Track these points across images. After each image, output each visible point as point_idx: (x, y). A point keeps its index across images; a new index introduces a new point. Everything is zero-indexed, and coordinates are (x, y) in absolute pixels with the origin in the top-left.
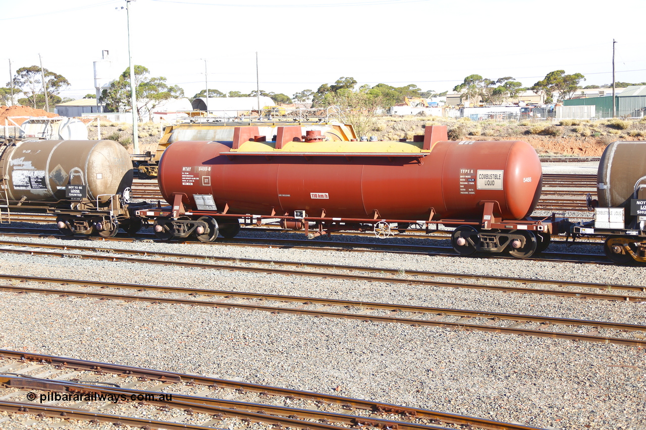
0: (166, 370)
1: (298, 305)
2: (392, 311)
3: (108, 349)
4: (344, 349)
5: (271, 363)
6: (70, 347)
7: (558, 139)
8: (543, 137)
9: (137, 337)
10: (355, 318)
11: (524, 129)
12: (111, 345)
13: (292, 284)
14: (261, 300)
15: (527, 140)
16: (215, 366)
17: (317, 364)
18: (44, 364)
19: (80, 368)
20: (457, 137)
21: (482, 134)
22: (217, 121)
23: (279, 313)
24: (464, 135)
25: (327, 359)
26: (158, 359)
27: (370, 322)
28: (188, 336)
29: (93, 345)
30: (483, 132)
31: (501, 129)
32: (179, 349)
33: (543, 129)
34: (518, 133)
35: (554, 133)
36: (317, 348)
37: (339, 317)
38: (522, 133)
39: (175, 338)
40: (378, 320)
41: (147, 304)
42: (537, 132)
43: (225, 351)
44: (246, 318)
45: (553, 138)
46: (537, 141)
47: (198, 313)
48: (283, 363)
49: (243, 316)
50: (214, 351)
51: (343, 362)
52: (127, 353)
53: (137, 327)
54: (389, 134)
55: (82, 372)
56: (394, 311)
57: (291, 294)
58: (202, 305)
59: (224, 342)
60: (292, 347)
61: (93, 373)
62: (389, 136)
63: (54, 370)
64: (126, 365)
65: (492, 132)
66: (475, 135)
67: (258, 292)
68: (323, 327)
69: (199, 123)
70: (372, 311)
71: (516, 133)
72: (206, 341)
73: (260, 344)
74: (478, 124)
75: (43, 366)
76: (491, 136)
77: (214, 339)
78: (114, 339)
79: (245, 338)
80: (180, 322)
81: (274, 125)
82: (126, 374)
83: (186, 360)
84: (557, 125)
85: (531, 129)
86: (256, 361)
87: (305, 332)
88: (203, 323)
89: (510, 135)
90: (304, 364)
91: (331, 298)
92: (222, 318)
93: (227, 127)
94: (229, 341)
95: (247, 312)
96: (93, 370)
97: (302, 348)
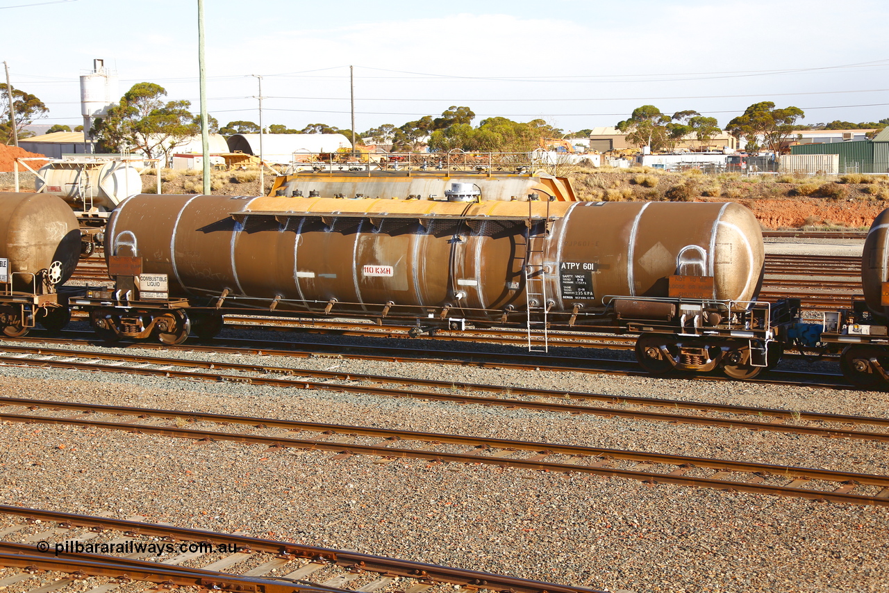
0: (535, 579)
1: (672, 469)
2: (842, 483)
3: (411, 539)
4: (820, 552)
5: (709, 572)
6: (345, 535)
7: (842, 203)
8: (818, 200)
9: (445, 518)
10: (796, 496)
11: (785, 188)
12: (410, 532)
13: (634, 432)
14: (603, 458)
15: (792, 204)
16: (616, 575)
17: (794, 577)
18: (324, 562)
19: (389, 571)
20: (684, 198)
21: (722, 195)
22: (356, 169)
23: (656, 483)
24: (696, 195)
25: (803, 568)
26: (507, 559)
27: (826, 502)
28: (531, 520)
29: (382, 532)
30: (723, 192)
31: (751, 187)
32: (532, 542)
33: (817, 188)
34: (779, 193)
35: (835, 194)
36: (770, 547)
37: (766, 492)
38: (785, 195)
39: (510, 522)
40: (839, 500)
41: (422, 462)
42: (808, 192)
43: (613, 548)
44: (605, 489)
45: (833, 202)
46: (808, 206)
47: (518, 479)
48: (731, 573)
49: (599, 486)
50: (593, 547)
51: (837, 575)
52: (448, 547)
53: (432, 502)
54: (580, 192)
55: (397, 578)
56: (846, 483)
57: (648, 450)
58: (518, 466)
59: (598, 531)
60: (723, 543)
61: (417, 582)
62: (580, 196)
63: (346, 573)
64: (459, 567)
65: (738, 192)
66: (712, 196)
67: (589, 446)
68: (752, 509)
69: (328, 172)
70: (807, 482)
71: (775, 194)
72: (568, 529)
73: (665, 537)
74: (715, 179)
75: (323, 566)
76: (736, 197)
77: (578, 525)
78: (410, 521)
79: (632, 525)
80: (498, 494)
81: (447, 176)
82: (474, 585)
83: (557, 561)
84: (838, 183)
85: (799, 187)
86: (681, 567)
87: (726, 516)
88: (538, 496)
89: (766, 196)
90: (769, 575)
91: (717, 457)
92: (565, 490)
93: (372, 179)
94: (606, 530)
95: (603, 481)
96: (414, 575)
97: (744, 547)
